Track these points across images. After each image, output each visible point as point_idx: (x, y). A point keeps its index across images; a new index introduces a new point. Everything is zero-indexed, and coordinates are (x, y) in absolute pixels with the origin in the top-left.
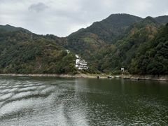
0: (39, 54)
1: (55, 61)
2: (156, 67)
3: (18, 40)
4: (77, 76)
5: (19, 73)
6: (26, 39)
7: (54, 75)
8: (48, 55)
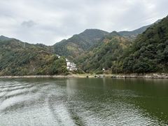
0: (33, 59)
1: (47, 64)
2: (142, 66)
3: (12, 47)
4: (69, 76)
5: (15, 75)
6: (20, 47)
7: (47, 76)
8: (41, 59)
